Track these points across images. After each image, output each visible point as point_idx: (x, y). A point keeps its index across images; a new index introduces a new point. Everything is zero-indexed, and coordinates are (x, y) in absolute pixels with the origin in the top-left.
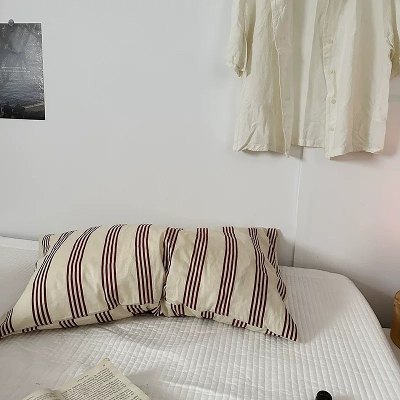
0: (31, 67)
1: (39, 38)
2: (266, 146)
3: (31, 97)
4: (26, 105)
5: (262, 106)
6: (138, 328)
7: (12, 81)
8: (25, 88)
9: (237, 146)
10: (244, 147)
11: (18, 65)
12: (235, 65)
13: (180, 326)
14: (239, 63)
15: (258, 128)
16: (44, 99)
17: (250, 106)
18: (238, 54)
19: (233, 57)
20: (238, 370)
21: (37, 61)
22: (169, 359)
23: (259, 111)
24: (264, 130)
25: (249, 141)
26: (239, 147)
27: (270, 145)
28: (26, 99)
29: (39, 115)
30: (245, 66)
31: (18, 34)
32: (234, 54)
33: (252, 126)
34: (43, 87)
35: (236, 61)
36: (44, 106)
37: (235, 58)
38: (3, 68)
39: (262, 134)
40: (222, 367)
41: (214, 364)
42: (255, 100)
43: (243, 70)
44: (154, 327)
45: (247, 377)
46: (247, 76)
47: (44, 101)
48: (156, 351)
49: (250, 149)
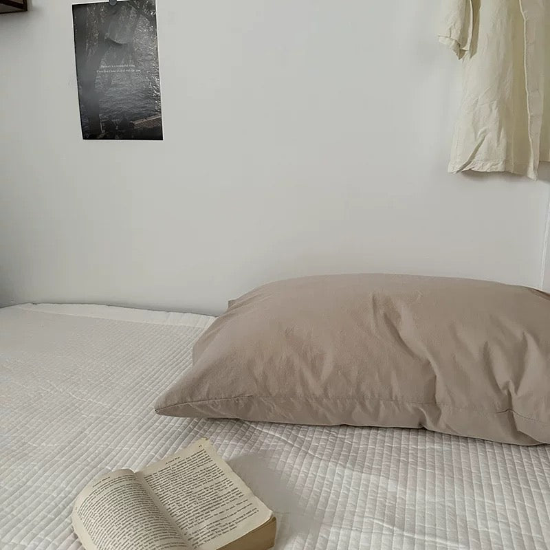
0: (142, 63)
1: (153, 20)
2: (501, 163)
3: (142, 108)
4: (137, 119)
5: (496, 102)
6: (322, 437)
7: (116, 85)
8: (135, 95)
9: (454, 166)
10: (465, 166)
11: (123, 62)
12: (454, 42)
13: (385, 437)
14: (460, 36)
15: (489, 136)
16: (160, 109)
17: (477, 101)
18: (459, 25)
19: (450, 29)
20: (493, 509)
21: (149, 55)
22: (382, 487)
23: (491, 110)
24: (499, 138)
25: (473, 157)
26: (458, 167)
27: (506, 162)
28: (135, 111)
29: (154, 133)
30: (469, 41)
31: (123, 17)
32: (452, 24)
33: (479, 133)
34: (159, 91)
35: (456, 35)
36: (160, 119)
37: (454, 32)
38: (103, 67)
39: (496, 145)
40: (466, 503)
41: (452, 497)
42: (486, 93)
43: (467, 48)
44: (347, 437)
45: (511, 519)
46: (471, 57)
47: (160, 112)
48: (360, 474)
49: (475, 169)
